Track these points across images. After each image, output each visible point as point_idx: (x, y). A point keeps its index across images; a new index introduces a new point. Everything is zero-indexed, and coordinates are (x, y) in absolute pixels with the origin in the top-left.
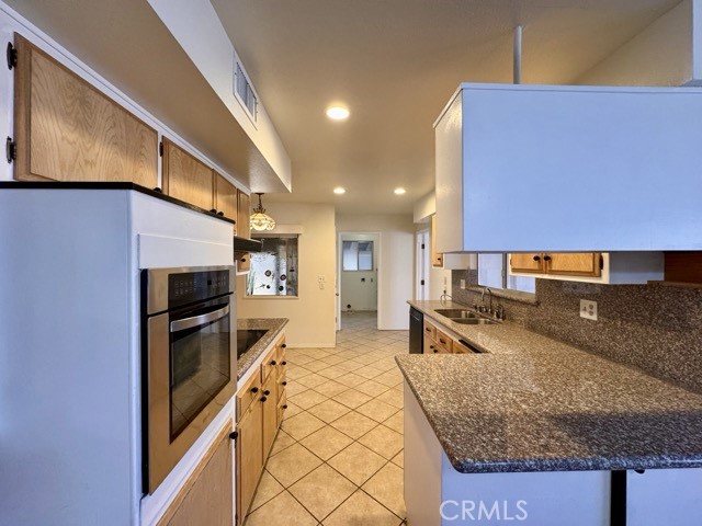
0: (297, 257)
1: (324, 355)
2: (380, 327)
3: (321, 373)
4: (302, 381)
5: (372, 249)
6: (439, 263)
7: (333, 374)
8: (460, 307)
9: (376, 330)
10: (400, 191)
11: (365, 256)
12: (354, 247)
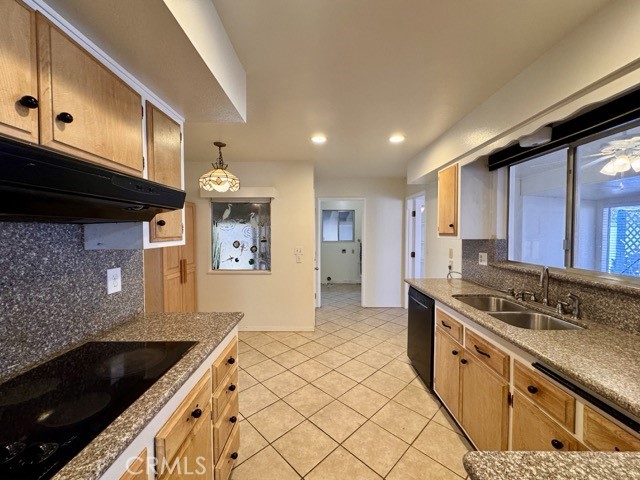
0: (269, 224)
1: (302, 341)
2: (364, 304)
3: (296, 370)
4: (270, 385)
5: (353, 219)
6: (451, 231)
7: (311, 372)
8: (487, 292)
9: (359, 307)
10: (397, 139)
11: (346, 227)
12: (333, 218)
